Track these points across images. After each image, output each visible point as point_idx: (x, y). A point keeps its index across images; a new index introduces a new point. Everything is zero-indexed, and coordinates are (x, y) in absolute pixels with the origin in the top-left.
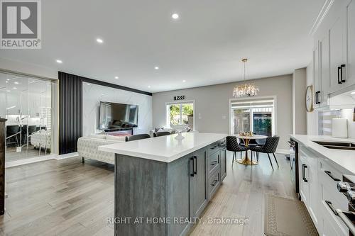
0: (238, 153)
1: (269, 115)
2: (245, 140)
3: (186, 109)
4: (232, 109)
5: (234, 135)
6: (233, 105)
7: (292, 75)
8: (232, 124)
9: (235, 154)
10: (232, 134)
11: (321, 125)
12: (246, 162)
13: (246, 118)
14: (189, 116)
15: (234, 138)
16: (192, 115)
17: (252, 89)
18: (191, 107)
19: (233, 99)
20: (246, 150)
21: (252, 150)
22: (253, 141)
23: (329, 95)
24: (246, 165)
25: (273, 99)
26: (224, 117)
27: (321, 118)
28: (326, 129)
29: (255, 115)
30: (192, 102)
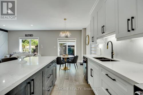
0: (62, 65)
1: (74, 46)
2: (65, 58)
3: (34, 42)
4: (59, 43)
5: (60, 56)
6: (59, 41)
7: (81, 30)
8: (59, 50)
9: (60, 66)
10: (59, 56)
11: (91, 50)
12: (65, 69)
13: (64, 48)
14: (36, 46)
15: (60, 58)
16: (37, 46)
17: (68, 34)
18: (37, 41)
19: (59, 39)
20: (65, 63)
21: (68, 63)
22: (68, 58)
23: (97, 38)
24: (65, 70)
25: (75, 39)
26: (55, 47)
27: (91, 48)
28: (93, 52)
29: (69, 46)
30: (38, 39)
